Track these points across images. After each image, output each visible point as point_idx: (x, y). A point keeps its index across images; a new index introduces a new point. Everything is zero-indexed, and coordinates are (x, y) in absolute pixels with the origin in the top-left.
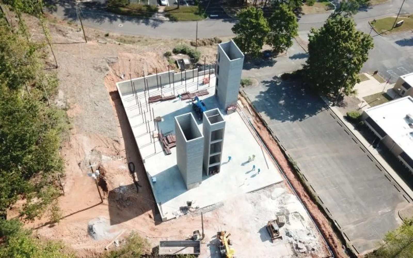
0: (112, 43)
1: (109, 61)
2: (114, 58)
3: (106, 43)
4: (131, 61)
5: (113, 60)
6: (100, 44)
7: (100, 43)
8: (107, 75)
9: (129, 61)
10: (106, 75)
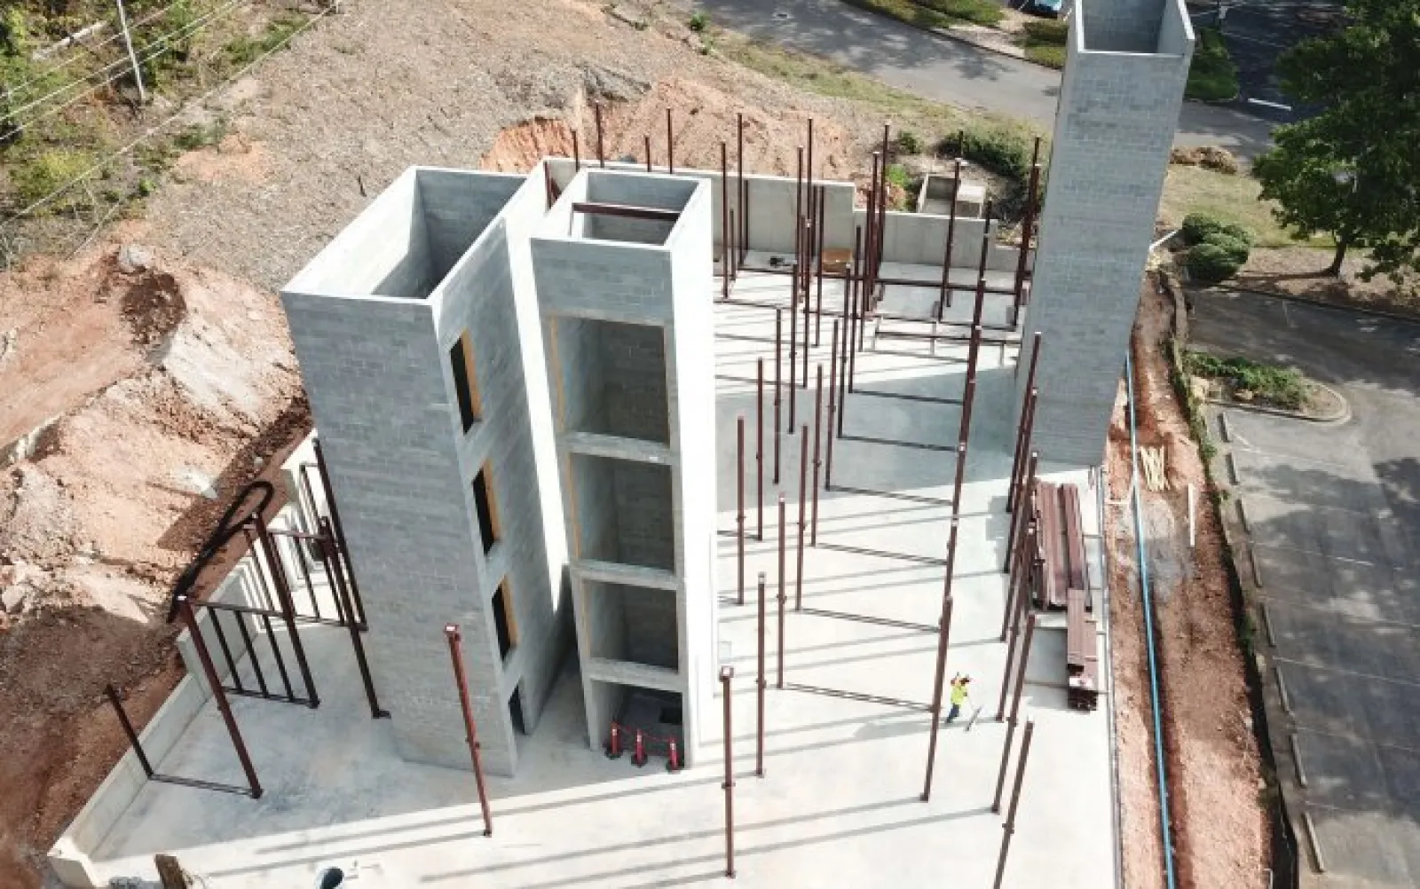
0: (669, 36)
1: (599, 83)
2: (630, 82)
3: (639, 27)
4: (700, 116)
5: (621, 88)
6: (613, 20)
7: (618, 17)
8: (540, 120)
9: (694, 112)
10: (532, 115)
